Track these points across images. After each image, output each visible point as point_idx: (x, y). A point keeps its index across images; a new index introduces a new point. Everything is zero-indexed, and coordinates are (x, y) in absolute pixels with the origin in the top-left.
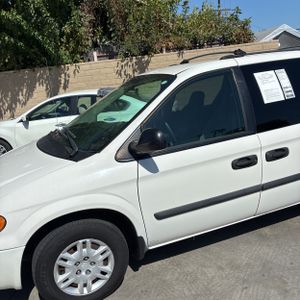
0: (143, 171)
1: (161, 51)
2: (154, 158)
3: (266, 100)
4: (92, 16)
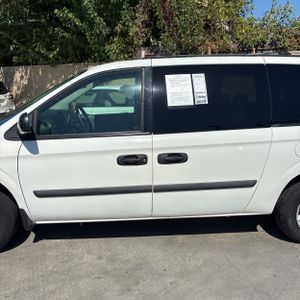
0: (24, 151)
2: (38, 142)
3: (170, 103)
4: (145, 17)
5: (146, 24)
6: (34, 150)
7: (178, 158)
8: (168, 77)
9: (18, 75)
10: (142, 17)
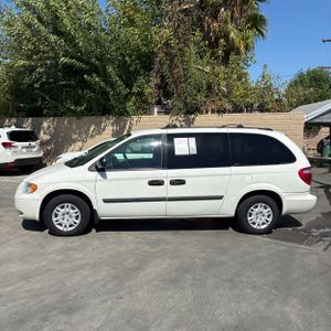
1: (207, 112)
3: (177, 153)
4: (158, 81)
5: (159, 87)
6: (105, 177)
7: (181, 182)
8: (176, 140)
9: (45, 125)
10: (155, 81)
